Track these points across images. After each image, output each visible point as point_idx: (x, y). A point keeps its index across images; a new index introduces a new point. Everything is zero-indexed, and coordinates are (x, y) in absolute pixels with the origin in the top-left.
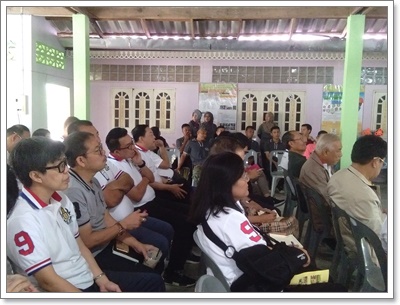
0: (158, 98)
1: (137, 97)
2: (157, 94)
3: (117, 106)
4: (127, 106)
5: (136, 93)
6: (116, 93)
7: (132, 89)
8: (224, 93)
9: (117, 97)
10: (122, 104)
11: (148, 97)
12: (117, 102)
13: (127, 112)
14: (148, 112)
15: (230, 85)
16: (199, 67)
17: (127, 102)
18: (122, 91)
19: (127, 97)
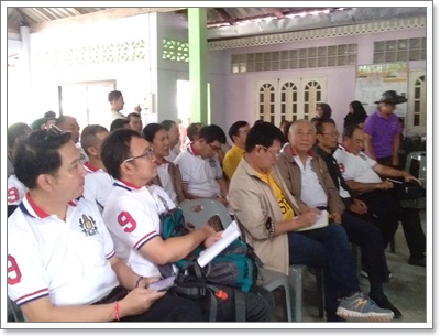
0: (307, 88)
1: (284, 89)
2: (305, 83)
3: (262, 100)
4: (273, 100)
5: (282, 84)
6: (261, 85)
7: (277, 78)
8: (388, 77)
9: (262, 90)
10: (267, 98)
11: (295, 88)
12: (262, 96)
13: (272, 107)
14: (295, 106)
15: (397, 65)
16: (356, 45)
17: (273, 95)
18: (267, 82)
19: (272, 89)
